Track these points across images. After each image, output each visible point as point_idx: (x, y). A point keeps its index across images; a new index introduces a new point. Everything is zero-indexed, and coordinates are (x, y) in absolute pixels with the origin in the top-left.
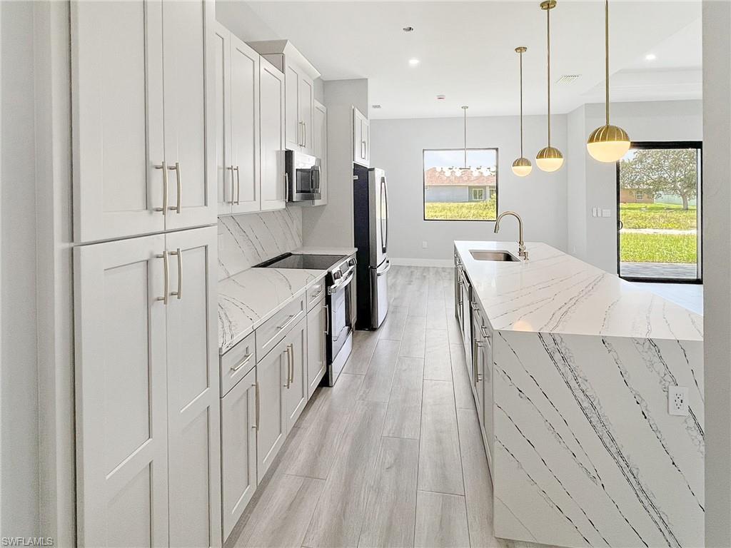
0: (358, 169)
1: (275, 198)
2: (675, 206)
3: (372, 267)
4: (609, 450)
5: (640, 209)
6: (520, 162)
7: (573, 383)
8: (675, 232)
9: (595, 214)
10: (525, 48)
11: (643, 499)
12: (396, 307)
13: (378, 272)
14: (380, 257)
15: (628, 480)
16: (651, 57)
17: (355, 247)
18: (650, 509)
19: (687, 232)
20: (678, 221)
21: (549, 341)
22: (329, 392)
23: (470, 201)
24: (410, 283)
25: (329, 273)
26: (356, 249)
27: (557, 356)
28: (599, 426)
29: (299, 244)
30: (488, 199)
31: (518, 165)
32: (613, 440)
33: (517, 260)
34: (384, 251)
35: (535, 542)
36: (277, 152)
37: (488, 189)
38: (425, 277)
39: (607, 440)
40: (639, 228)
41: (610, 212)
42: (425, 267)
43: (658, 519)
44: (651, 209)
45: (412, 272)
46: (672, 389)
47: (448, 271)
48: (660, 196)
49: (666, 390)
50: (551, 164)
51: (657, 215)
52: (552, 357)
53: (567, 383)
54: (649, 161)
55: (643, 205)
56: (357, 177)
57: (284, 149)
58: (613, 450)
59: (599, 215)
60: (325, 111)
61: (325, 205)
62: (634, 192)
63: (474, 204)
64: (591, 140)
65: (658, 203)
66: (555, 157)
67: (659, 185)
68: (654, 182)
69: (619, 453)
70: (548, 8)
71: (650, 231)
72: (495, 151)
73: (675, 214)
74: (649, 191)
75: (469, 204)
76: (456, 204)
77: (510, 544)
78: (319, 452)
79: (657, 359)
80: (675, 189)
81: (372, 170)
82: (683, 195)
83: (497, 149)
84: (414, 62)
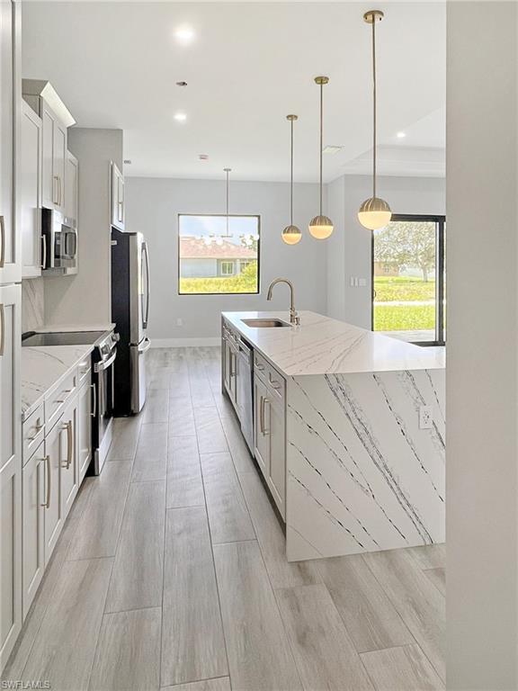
0: (115, 233)
1: (31, 263)
2: (418, 279)
3: (132, 345)
4: (378, 466)
5: (387, 282)
6: (291, 229)
7: (351, 414)
8: (417, 303)
9: (352, 284)
10: (296, 117)
11: (402, 500)
12: (154, 391)
13: (139, 350)
14: (141, 334)
15: (392, 487)
16: (401, 135)
17: (113, 322)
18: (407, 507)
19: (427, 303)
20: (419, 293)
21: (333, 380)
22: (96, 482)
23: (219, 276)
24: (166, 365)
25: (97, 349)
26: (114, 325)
27: (340, 393)
28: (371, 447)
29: (41, 322)
30: (239, 273)
31: (288, 232)
32: (381, 457)
33: (289, 326)
34: (144, 327)
35: (321, 557)
36: (34, 209)
37: (238, 263)
38: (181, 357)
39: (376, 457)
40: (387, 300)
41: (365, 282)
42: (180, 348)
43: (411, 514)
44: (398, 281)
45: (166, 354)
46: (422, 408)
47: (207, 350)
48: (404, 269)
49: (418, 410)
50: (322, 232)
51: (402, 288)
52: (335, 394)
53: (347, 414)
54: (396, 234)
55: (391, 278)
56: (115, 243)
57: (40, 207)
58: (381, 465)
59: (356, 284)
60: (76, 164)
61: (76, 275)
62: (382, 265)
63: (222, 279)
64: (362, 210)
65: (403, 276)
66: (326, 224)
67: (403, 257)
68: (399, 256)
69: (385, 466)
70: (322, 83)
71: (396, 303)
72: (257, 218)
73: (416, 287)
74: (395, 264)
75: (217, 279)
76: (202, 280)
77: (301, 564)
78: (100, 535)
79: (412, 387)
80: (416, 262)
81: (135, 234)
82: (424, 268)
83: (259, 217)
84: (181, 117)
